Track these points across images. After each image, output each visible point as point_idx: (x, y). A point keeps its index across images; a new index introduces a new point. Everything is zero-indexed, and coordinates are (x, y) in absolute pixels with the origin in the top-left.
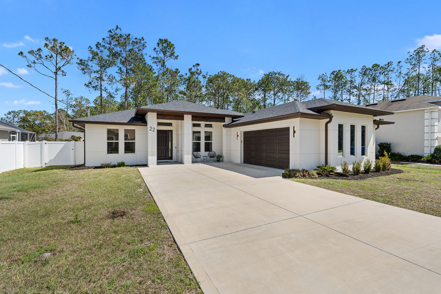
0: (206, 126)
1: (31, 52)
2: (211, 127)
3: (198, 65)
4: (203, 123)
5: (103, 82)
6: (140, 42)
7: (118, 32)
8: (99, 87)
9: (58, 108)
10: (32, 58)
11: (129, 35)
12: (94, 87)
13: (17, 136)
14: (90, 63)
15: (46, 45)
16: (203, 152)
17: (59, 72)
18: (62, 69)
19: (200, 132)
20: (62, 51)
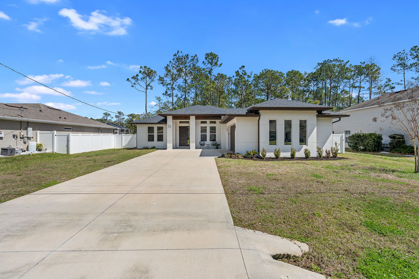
0: (211, 122)
1: (133, 78)
2: (215, 123)
3: (243, 67)
4: (208, 121)
5: (174, 91)
6: (195, 58)
7: (180, 54)
8: (171, 95)
9: (148, 112)
10: (133, 81)
11: (188, 55)
12: (168, 95)
13: (118, 131)
14: (165, 79)
15: (140, 71)
16: (208, 142)
17: (149, 87)
18: (151, 85)
19: (206, 127)
20: (149, 73)
